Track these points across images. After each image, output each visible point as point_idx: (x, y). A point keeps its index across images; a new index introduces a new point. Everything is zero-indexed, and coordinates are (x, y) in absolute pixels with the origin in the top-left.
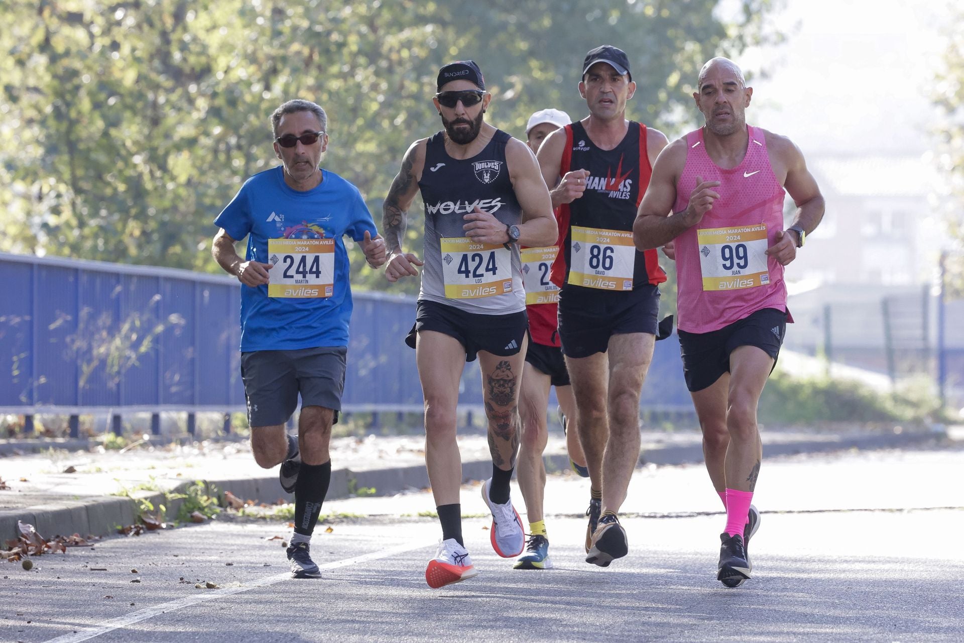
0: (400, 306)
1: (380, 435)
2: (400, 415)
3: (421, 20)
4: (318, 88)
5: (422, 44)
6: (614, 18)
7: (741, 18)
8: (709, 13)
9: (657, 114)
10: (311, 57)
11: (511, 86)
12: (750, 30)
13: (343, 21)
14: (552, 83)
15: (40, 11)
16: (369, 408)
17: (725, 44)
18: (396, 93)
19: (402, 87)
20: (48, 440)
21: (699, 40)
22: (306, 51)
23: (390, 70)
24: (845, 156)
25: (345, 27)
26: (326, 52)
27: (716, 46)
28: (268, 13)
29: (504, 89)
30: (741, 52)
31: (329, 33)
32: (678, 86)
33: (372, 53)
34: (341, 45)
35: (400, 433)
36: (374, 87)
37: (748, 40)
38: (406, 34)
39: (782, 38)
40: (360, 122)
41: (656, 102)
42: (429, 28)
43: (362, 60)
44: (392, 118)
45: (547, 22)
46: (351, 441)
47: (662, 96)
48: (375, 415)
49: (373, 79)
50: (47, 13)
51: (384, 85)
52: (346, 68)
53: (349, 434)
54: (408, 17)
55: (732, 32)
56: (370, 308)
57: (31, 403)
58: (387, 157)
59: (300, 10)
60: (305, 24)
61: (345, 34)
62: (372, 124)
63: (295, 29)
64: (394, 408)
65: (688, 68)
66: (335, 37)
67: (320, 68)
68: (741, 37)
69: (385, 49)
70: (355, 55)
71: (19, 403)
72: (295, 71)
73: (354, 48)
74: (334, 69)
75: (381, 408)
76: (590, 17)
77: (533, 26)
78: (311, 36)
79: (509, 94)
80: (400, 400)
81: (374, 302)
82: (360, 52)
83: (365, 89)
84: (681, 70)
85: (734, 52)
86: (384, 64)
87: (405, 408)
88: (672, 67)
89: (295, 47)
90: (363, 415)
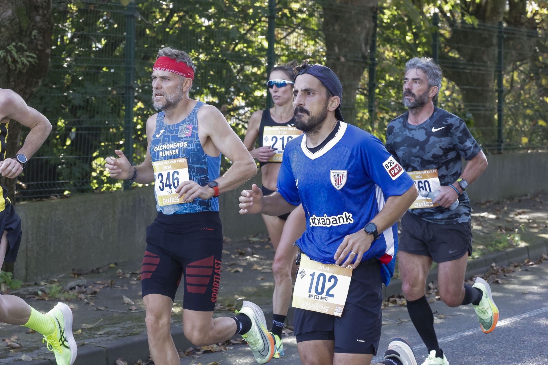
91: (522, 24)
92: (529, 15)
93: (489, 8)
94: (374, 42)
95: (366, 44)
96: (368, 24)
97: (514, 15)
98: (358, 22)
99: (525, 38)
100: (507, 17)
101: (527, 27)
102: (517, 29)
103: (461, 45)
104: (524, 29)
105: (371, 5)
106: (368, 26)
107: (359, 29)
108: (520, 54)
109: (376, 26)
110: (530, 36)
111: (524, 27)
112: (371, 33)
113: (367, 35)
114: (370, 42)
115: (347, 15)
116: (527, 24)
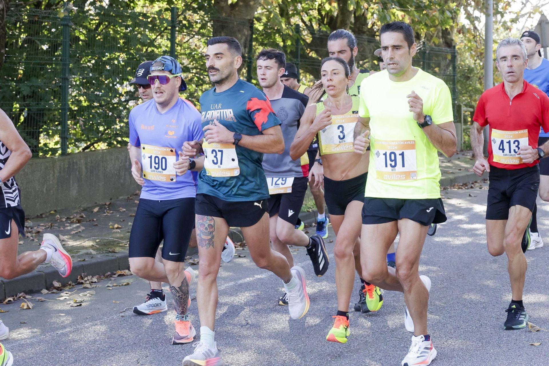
91: (364, 32)
92: (369, 26)
93: (339, 20)
94: (251, 46)
95: (245, 47)
96: (246, 32)
97: (358, 26)
98: (239, 31)
99: (366, 43)
100: (352, 26)
101: (367, 35)
102: (360, 36)
103: (318, 48)
104: (365, 37)
105: (249, 18)
106: (246, 33)
107: (240, 36)
108: (362, 55)
109: (252, 34)
110: (369, 42)
111: (365, 34)
112: (249, 39)
113: (246, 40)
114: (248, 45)
115: (231, 25)
116: (368, 33)
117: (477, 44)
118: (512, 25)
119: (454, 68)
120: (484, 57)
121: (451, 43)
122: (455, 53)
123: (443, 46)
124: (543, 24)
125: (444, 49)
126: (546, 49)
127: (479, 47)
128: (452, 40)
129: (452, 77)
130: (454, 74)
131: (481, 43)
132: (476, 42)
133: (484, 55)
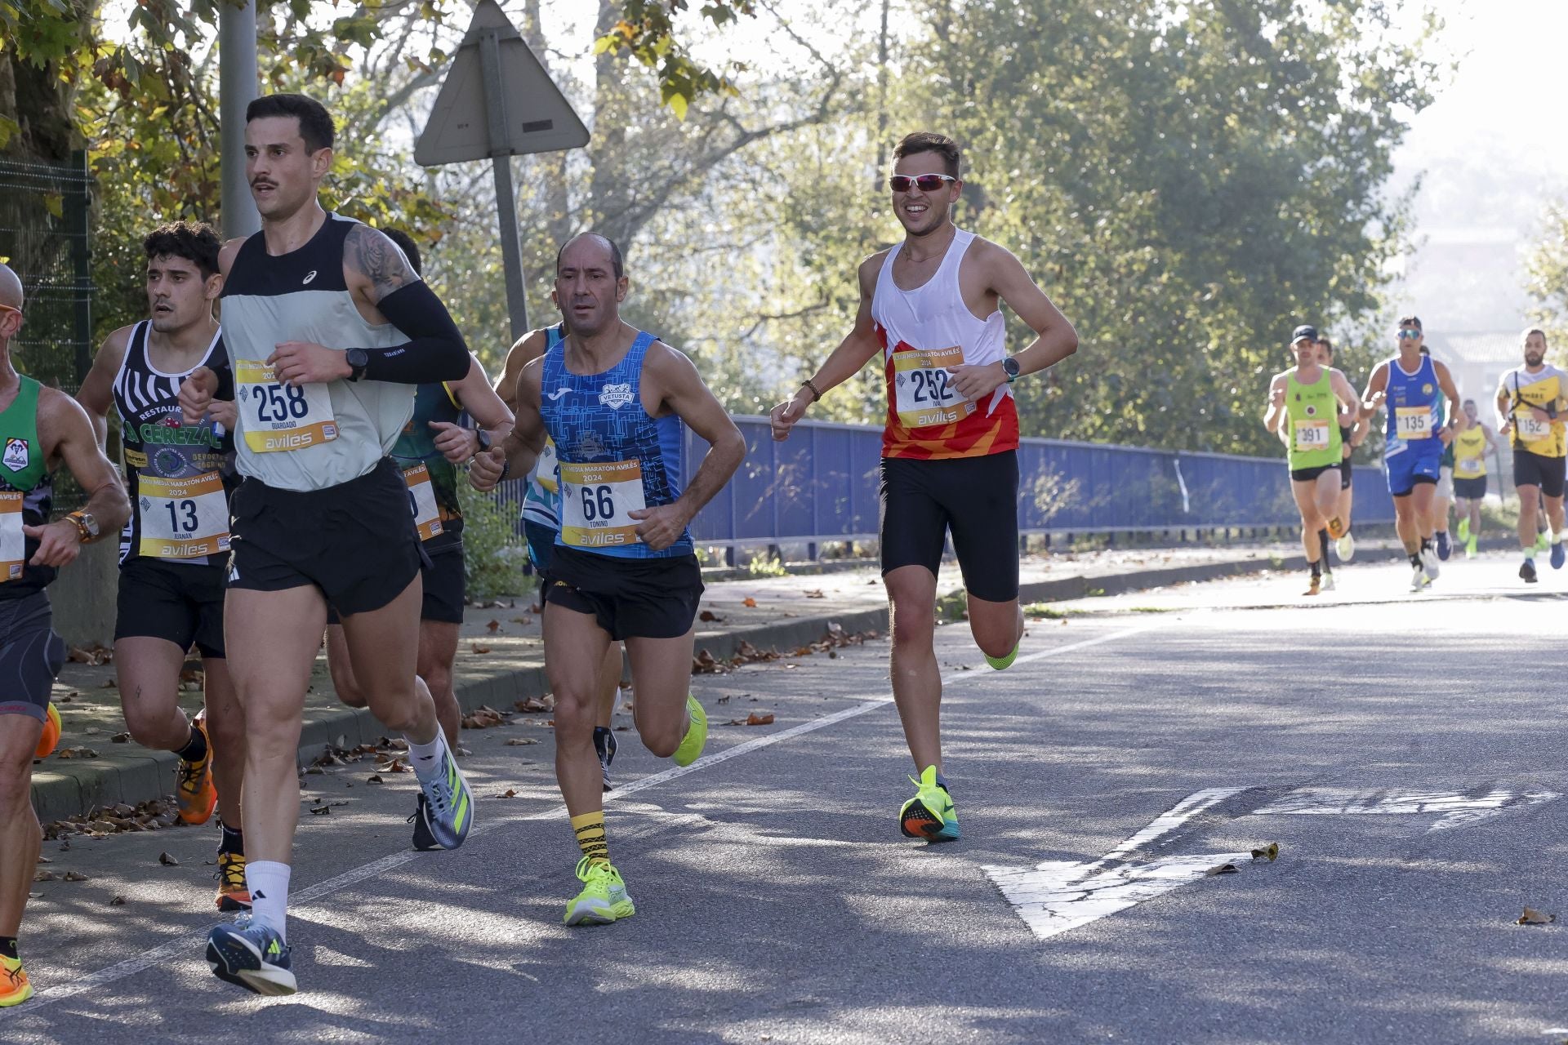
0: (1129, 455)
1: (1115, 549)
2: (1131, 534)
3: (1141, 244)
4: (1067, 295)
5: (1143, 261)
6: (1287, 240)
7: (1383, 236)
8: (1359, 233)
9: (1322, 308)
10: (1061, 272)
11: (1209, 291)
12: (1390, 243)
13: (1084, 245)
14: (1242, 286)
15: (861, 244)
16: (1107, 529)
17: (1371, 255)
18: (1126, 299)
19: (1128, 292)
20: (864, 559)
21: (1352, 253)
22: (1057, 268)
23: (1119, 281)
24: (1469, 335)
25: (1085, 250)
26: (1072, 268)
27: (1365, 257)
28: (1029, 240)
29: (1204, 294)
30: (1383, 261)
31: (1073, 255)
32: (1337, 286)
33: (1106, 269)
34: (1083, 263)
35: (1131, 547)
36: (1108, 294)
37: (1388, 251)
38: (1131, 253)
39: (1412, 250)
40: (1098, 320)
41: (1322, 299)
42: (1148, 249)
43: (1098, 273)
44: (1123, 315)
45: (1239, 242)
46: (1092, 555)
47: (1326, 295)
48: (1111, 535)
49: (1107, 288)
50: (865, 245)
51: (1115, 292)
52: (1087, 280)
53: (1092, 549)
54: (1131, 242)
55: (1376, 246)
56: (1106, 455)
57: (850, 532)
58: (1120, 344)
59: (1053, 238)
60: (1056, 248)
61: (1086, 255)
62: (1106, 321)
63: (1049, 252)
64: (1127, 529)
65: (1343, 273)
66: (1078, 257)
67: (1067, 279)
68: (1382, 250)
69: (1115, 265)
70: (1093, 270)
71: (839, 532)
72: (1048, 284)
73: (1093, 265)
74: (1078, 281)
75: (1117, 529)
76: (1270, 238)
77: (1230, 245)
78: (1060, 257)
79: (1208, 297)
80: (1131, 524)
81: (1108, 450)
82: (1097, 268)
83: (1101, 295)
84: (1338, 274)
85: (1378, 261)
86: (1116, 276)
87: (1134, 529)
88: (1332, 273)
89: (1050, 265)
90: (1101, 535)
117: (186, 143)
118: (341, 49)
119: (79, 257)
120: (218, 206)
121: (63, 141)
122: (82, 186)
123: (25, 152)
124: (486, 44)
125: (27, 166)
126: (507, 164)
127: (194, 156)
128: (68, 125)
129: (70, 301)
130: (79, 283)
131: (203, 139)
132: (179, 132)
133: (218, 194)
